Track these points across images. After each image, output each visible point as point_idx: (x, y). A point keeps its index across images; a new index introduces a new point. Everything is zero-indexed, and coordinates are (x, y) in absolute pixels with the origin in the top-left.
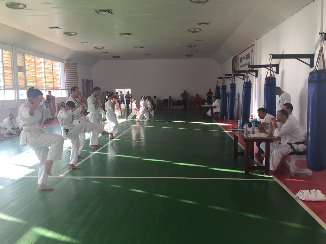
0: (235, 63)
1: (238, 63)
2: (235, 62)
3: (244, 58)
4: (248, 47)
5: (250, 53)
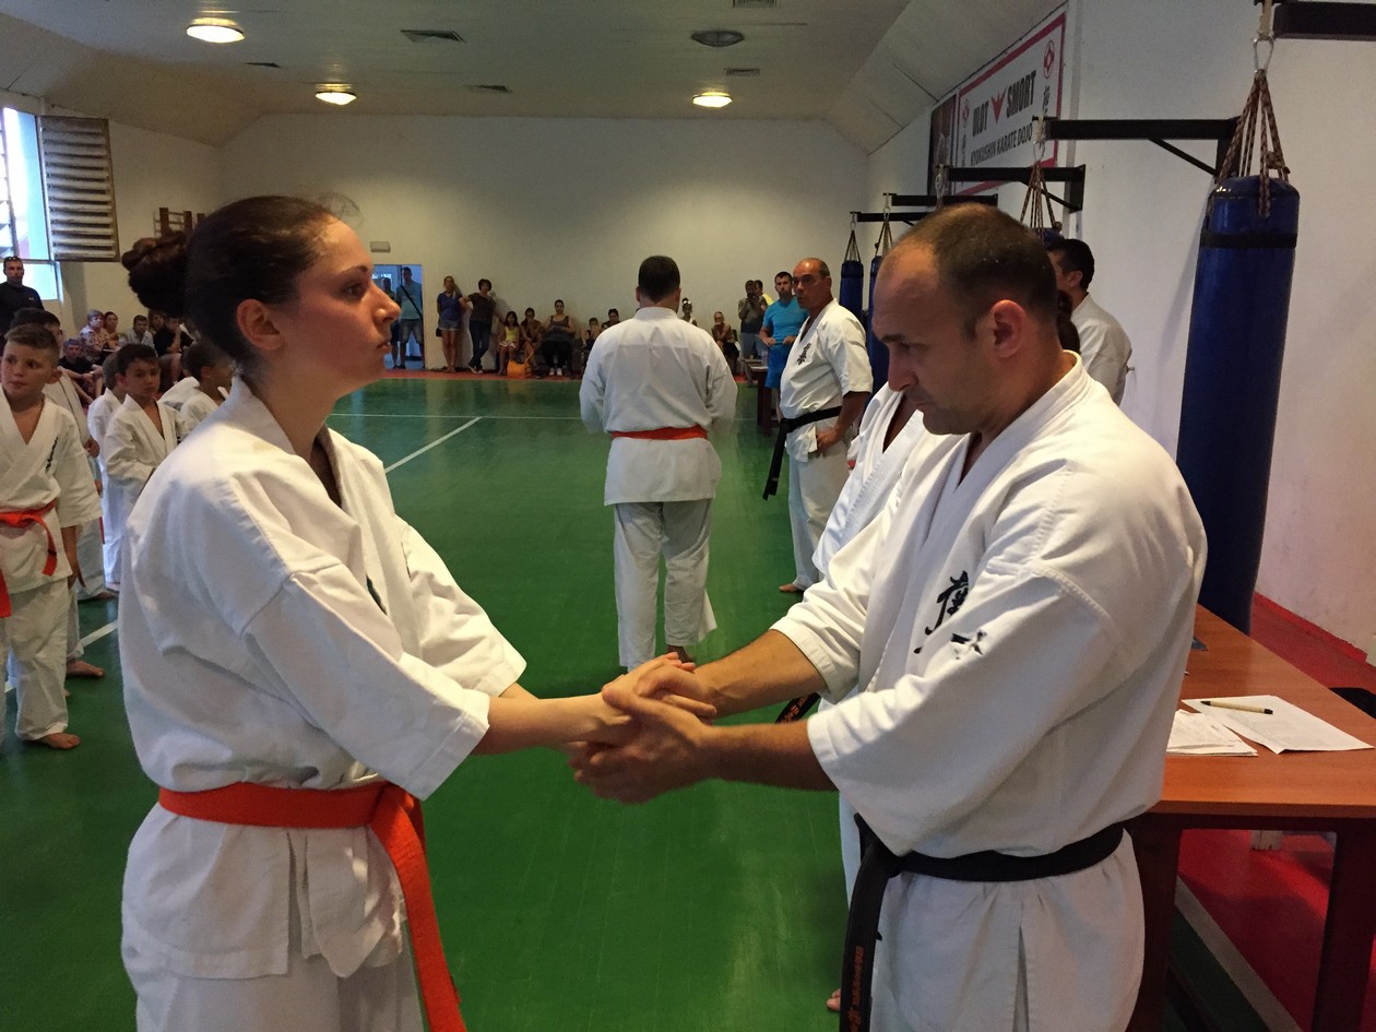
0: (942, 136)
1: (961, 137)
2: (946, 136)
4: (1024, 40)
5: (1034, 74)
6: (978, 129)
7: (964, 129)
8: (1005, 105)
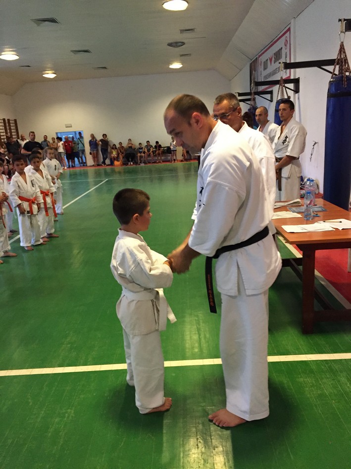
0: (254, 72)
1: (260, 72)
2: (255, 71)
3: (271, 60)
4: (278, 37)
5: (282, 48)
6: (265, 69)
7: (261, 68)
8: (273, 59)
